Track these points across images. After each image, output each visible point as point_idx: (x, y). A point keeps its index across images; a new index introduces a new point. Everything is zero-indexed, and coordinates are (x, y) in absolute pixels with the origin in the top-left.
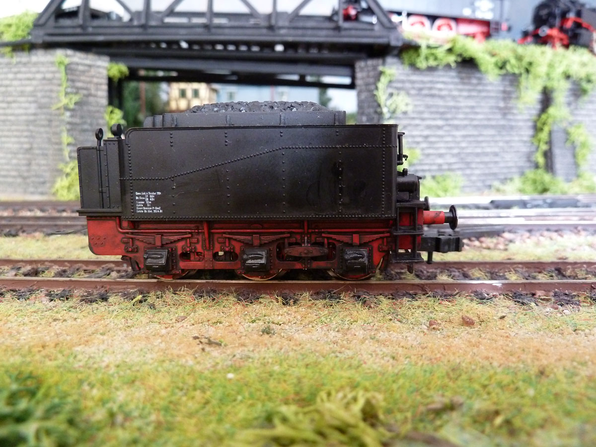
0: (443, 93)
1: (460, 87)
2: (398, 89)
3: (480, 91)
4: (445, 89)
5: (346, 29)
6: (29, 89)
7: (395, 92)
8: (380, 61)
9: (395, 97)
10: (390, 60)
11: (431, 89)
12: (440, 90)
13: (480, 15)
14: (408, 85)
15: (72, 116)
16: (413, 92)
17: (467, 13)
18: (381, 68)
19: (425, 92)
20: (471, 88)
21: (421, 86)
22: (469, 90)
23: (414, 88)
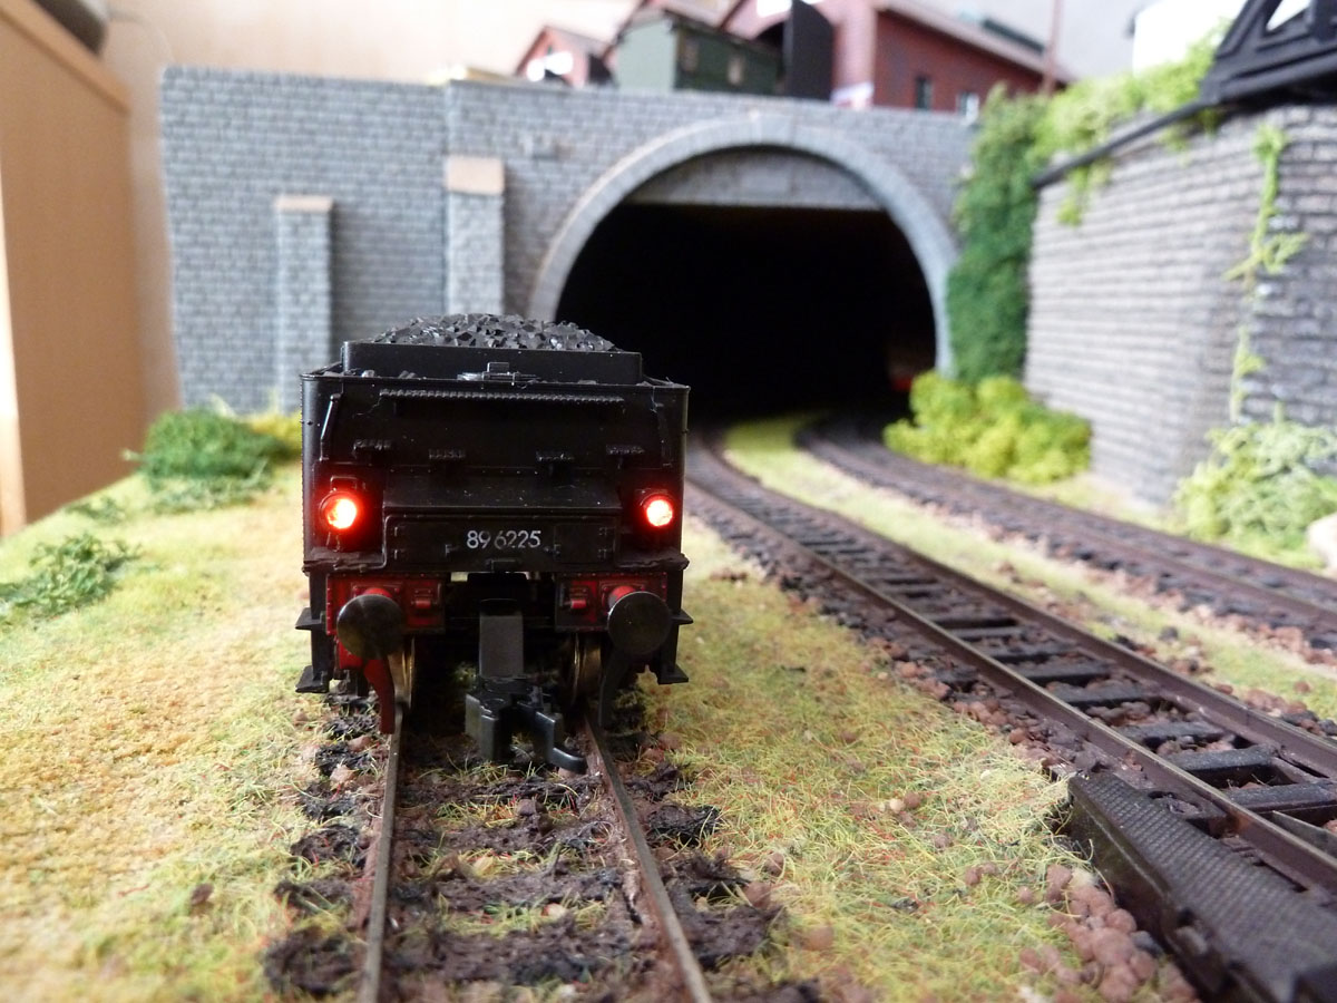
6: (1200, 227)
15: (1272, 297)
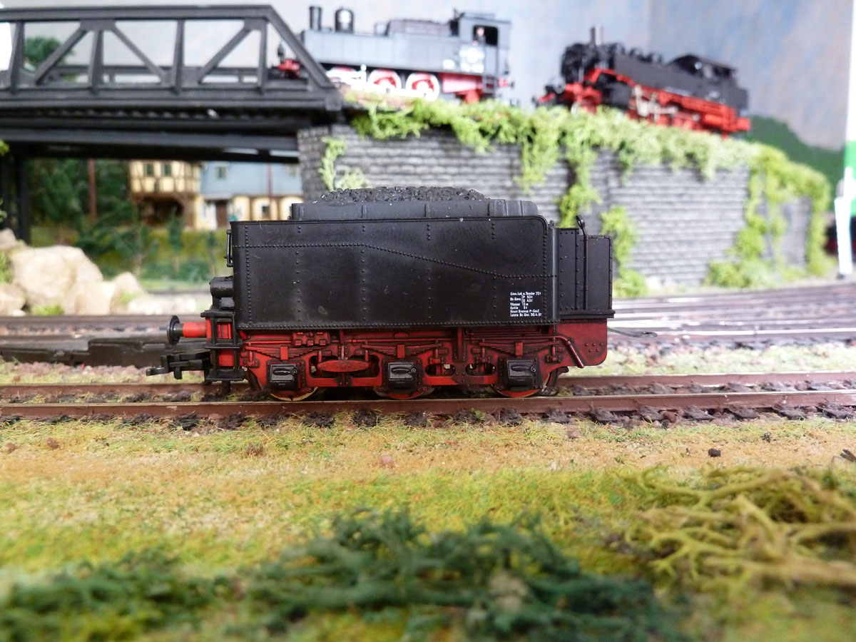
0: (419, 170)
1: (443, 161)
2: (351, 165)
3: (474, 167)
4: (423, 165)
5: (269, 90)
7: (347, 169)
8: (326, 130)
9: (347, 176)
10: (337, 128)
11: (400, 165)
12: (415, 166)
13: (466, 68)
14: (367, 161)
16: (374, 169)
17: (449, 66)
18: (325, 140)
19: (391, 169)
20: (462, 162)
21: (386, 161)
22: (459, 166)
23: (375, 165)
